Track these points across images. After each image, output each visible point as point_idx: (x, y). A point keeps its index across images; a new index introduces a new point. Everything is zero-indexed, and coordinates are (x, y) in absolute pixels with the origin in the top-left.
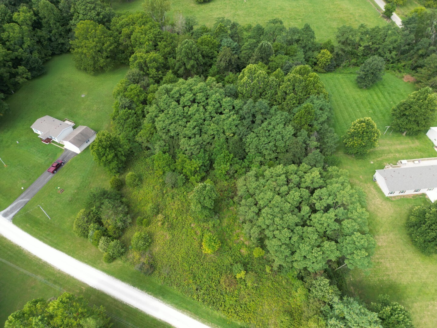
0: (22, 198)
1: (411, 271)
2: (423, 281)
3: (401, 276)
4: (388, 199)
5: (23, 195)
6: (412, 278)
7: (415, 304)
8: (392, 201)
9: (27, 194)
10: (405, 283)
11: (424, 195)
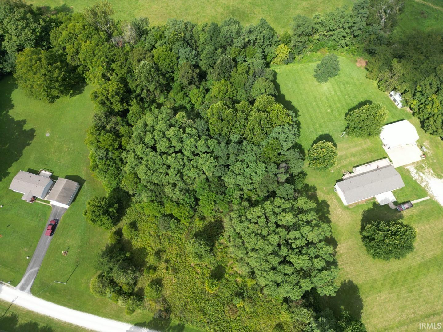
0: (31, 268)
1: (365, 271)
2: (374, 278)
3: (358, 277)
4: (346, 208)
5: (31, 264)
6: (366, 277)
7: (368, 299)
8: (350, 209)
9: (34, 263)
10: (361, 283)
11: (374, 198)
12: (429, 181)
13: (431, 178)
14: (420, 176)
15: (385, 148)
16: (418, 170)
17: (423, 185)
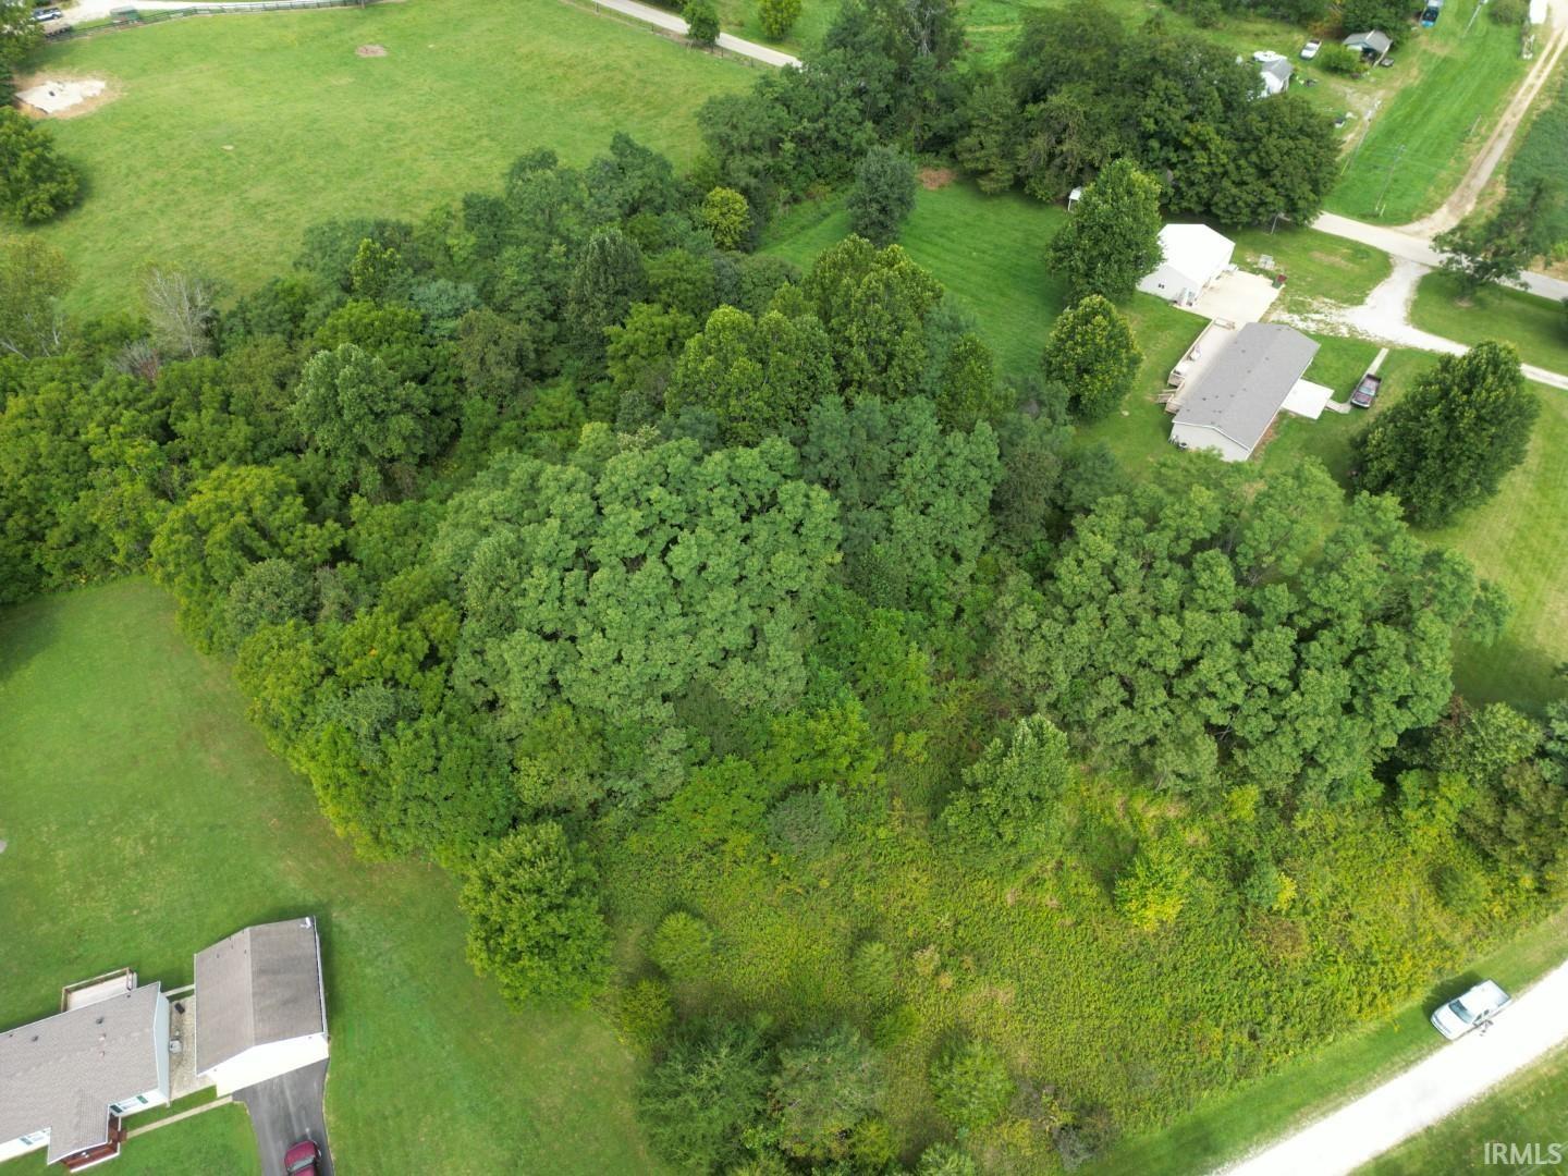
4: (1253, 465)
11: (1283, 414)
12: (1349, 321)
13: (1342, 312)
14: (1319, 321)
15: (1184, 307)
16: (1299, 312)
17: (1344, 332)
